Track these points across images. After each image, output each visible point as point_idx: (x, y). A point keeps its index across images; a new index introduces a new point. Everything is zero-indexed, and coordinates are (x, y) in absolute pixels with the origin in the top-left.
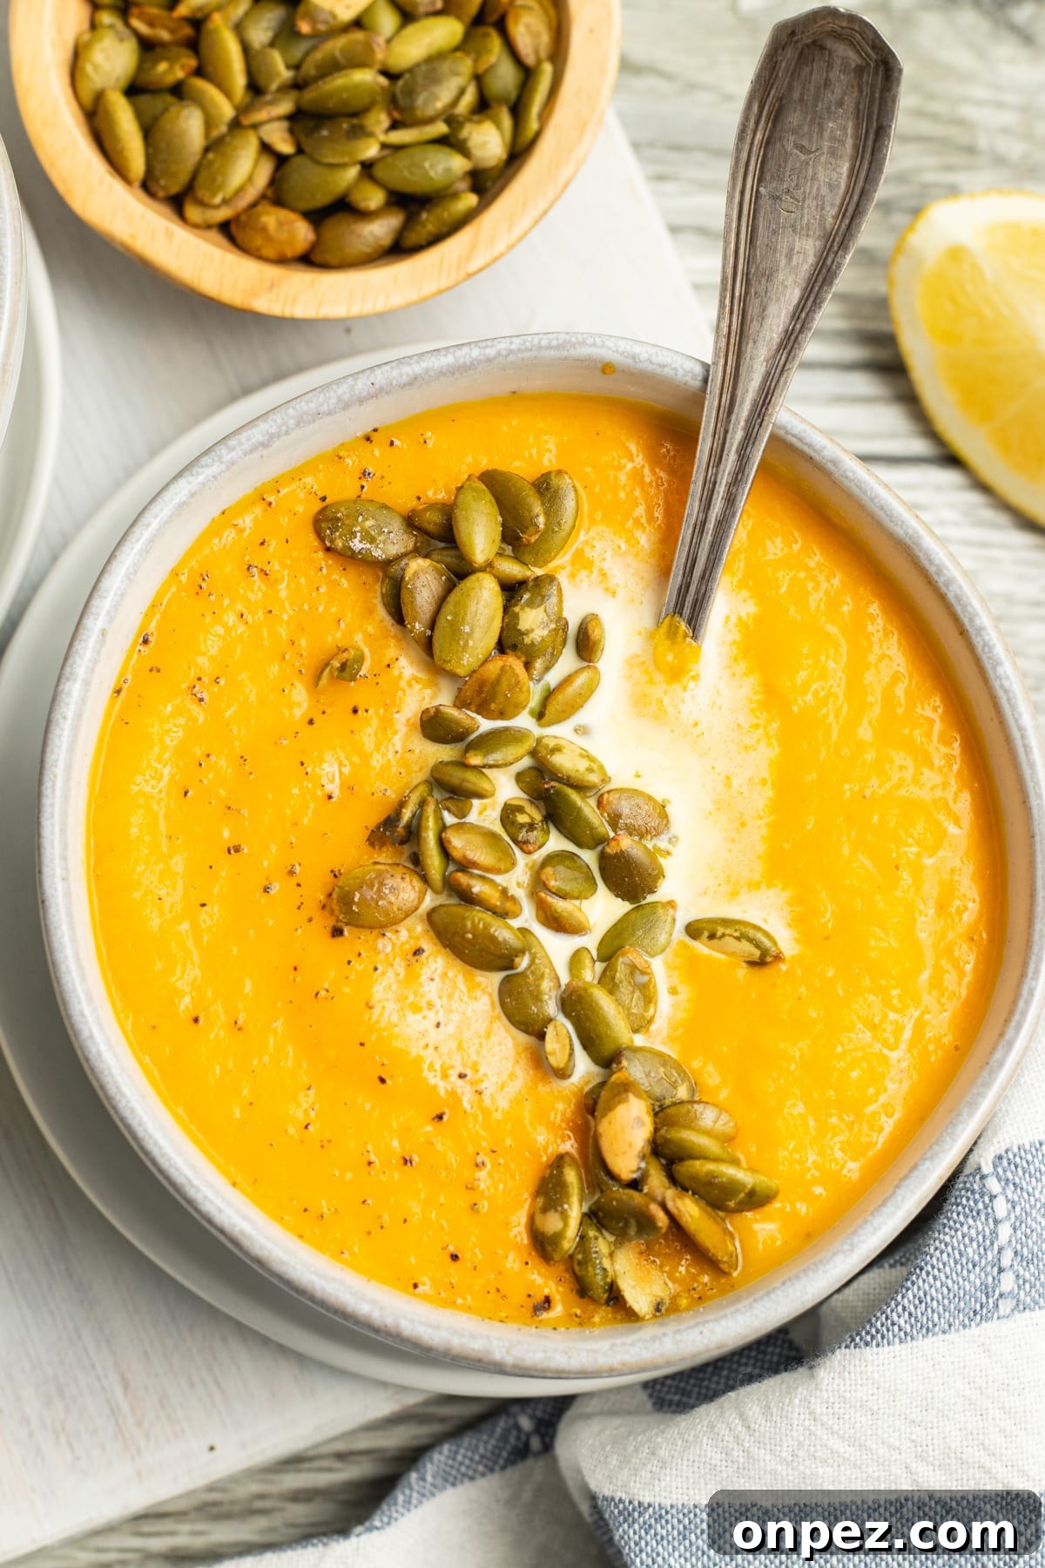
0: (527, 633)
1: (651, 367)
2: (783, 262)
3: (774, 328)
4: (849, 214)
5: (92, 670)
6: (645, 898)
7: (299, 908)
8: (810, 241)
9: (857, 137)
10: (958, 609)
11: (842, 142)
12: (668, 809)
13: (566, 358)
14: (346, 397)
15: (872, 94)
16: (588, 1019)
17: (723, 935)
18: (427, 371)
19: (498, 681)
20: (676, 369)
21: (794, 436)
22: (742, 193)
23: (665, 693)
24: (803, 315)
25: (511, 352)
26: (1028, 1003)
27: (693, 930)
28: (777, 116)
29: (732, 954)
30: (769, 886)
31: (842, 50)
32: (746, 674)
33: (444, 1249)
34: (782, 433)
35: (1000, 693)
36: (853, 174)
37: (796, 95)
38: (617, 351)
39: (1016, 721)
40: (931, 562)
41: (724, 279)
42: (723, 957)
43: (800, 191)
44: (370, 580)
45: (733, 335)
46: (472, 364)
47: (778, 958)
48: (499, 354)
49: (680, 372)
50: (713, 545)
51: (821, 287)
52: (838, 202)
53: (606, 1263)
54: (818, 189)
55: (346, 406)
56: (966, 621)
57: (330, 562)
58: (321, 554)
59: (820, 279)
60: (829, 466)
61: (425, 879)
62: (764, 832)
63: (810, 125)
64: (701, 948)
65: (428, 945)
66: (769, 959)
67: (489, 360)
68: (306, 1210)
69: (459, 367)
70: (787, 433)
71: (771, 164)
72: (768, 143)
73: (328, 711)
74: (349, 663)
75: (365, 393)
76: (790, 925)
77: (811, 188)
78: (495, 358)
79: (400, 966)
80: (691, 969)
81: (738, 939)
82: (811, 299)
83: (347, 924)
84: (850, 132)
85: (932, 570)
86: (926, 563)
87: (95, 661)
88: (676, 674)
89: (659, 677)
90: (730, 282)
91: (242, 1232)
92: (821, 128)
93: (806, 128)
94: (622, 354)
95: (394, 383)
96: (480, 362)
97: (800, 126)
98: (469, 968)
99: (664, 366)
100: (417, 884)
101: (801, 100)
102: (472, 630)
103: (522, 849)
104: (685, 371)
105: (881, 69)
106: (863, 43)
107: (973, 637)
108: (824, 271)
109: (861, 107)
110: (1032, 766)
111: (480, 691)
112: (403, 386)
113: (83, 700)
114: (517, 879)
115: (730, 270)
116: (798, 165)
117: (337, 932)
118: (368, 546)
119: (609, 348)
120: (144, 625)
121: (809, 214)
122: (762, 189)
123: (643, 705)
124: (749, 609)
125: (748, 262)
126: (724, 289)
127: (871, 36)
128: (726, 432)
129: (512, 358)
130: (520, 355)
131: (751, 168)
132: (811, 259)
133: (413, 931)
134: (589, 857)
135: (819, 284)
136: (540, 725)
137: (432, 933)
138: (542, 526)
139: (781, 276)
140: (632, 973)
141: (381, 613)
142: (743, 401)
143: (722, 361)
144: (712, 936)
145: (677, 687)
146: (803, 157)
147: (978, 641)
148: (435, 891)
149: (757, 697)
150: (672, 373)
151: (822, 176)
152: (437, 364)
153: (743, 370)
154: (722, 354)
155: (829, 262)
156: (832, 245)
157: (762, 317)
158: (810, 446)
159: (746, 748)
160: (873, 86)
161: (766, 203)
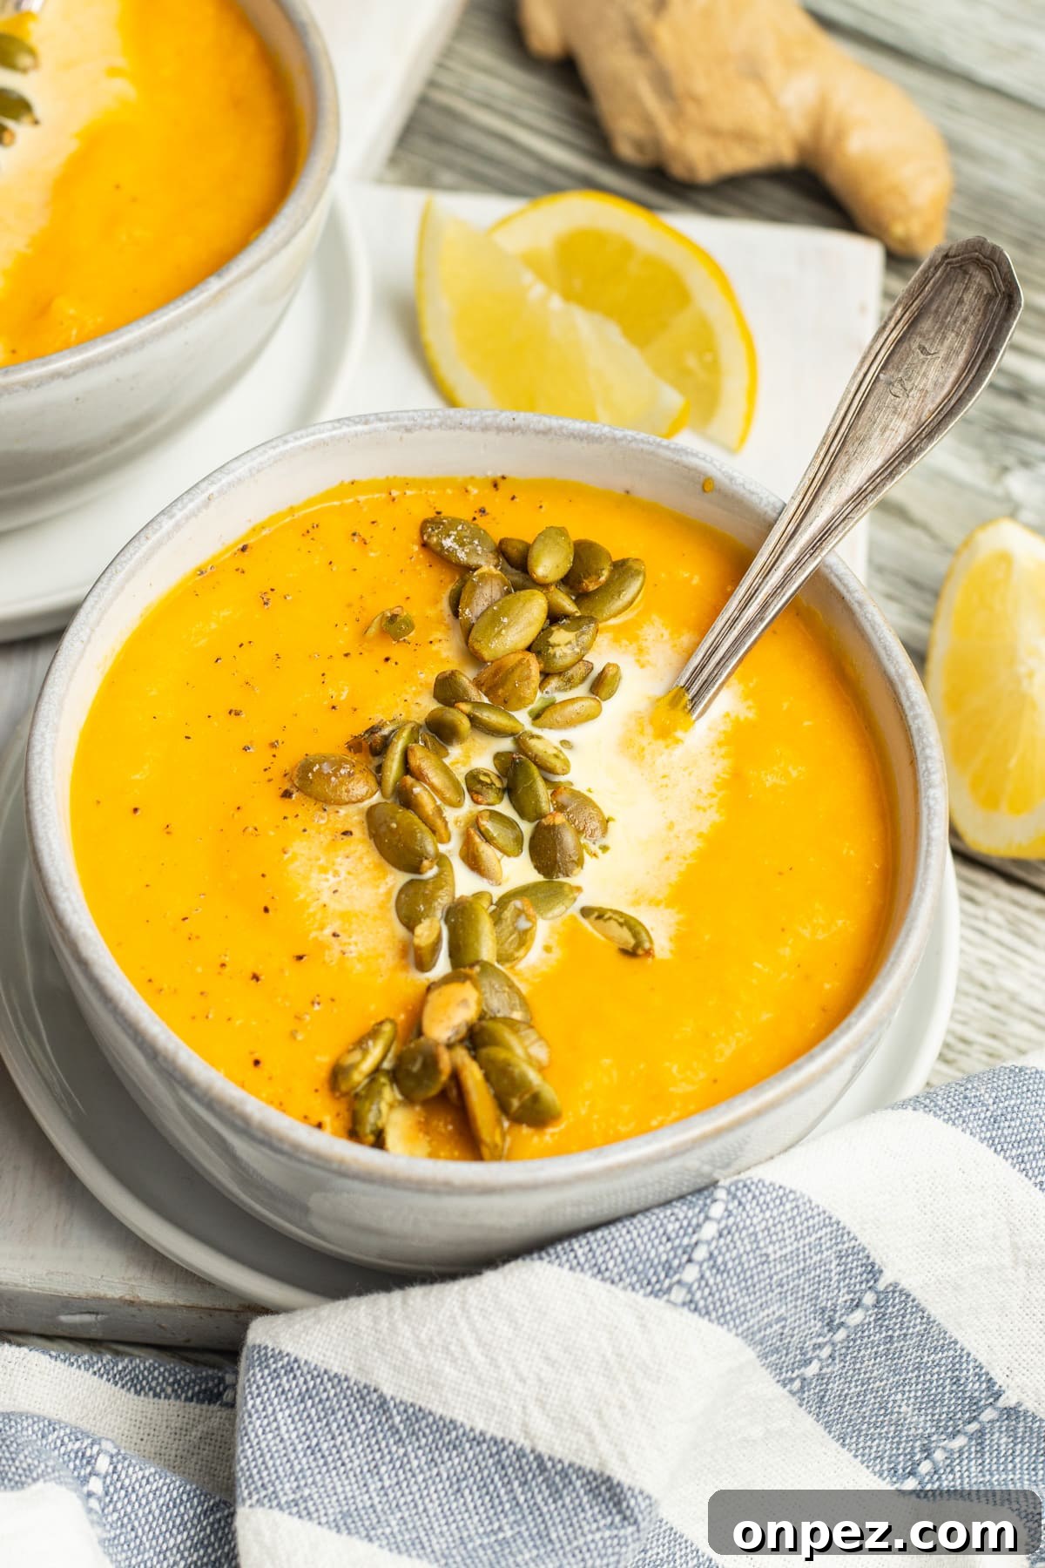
0: (553, 646)
1: (742, 491)
2: (877, 433)
3: (851, 483)
4: (943, 413)
5: (187, 518)
6: (558, 877)
7: (265, 770)
8: (904, 424)
9: (971, 354)
10: (916, 739)
11: (958, 354)
12: (610, 824)
13: (677, 463)
14: (489, 420)
15: (994, 320)
16: (463, 928)
17: (610, 918)
18: (561, 428)
19: (513, 670)
20: (761, 499)
21: (837, 576)
22: (865, 375)
23: (650, 744)
24: (878, 480)
25: (634, 439)
26: (843, 1033)
27: (586, 912)
28: (914, 323)
29: (610, 939)
30: (668, 906)
31: (979, 277)
32: (722, 756)
33: (252, 1053)
34: (827, 571)
35: (924, 810)
36: (958, 382)
37: (934, 307)
38: (720, 470)
39: (928, 831)
40: (908, 698)
41: (826, 436)
42: (602, 938)
43: (910, 384)
44: (448, 579)
45: (816, 480)
46: (600, 437)
47: (649, 953)
48: (625, 437)
49: (764, 502)
50: (736, 640)
51: (900, 463)
52: (938, 400)
53: (384, 1107)
54: (925, 385)
55: (485, 429)
56: (918, 749)
57: (421, 556)
58: (416, 548)
59: (903, 456)
60: (856, 607)
61: (380, 783)
62: (682, 869)
63: (936, 333)
64: (586, 924)
65: (360, 833)
66: (640, 952)
67: (615, 440)
68: (150, 981)
69: (589, 435)
70: (832, 571)
71: (896, 358)
72: (899, 341)
73: (366, 654)
74: (399, 619)
75: (504, 424)
76: (671, 940)
77: (920, 382)
78: (621, 439)
79: (326, 839)
80: (571, 938)
81: (621, 925)
82: (889, 470)
83: (299, 789)
84: (966, 347)
85: (906, 704)
86: (903, 699)
87: (194, 514)
88: (664, 733)
89: (649, 730)
90: (829, 440)
91: (84, 935)
92: (944, 338)
93: (932, 334)
94: (723, 473)
95: (532, 426)
96: (607, 438)
97: (929, 332)
98: (383, 860)
99: (753, 493)
100: (373, 783)
101: (936, 311)
102: (509, 623)
103: (472, 798)
104: (769, 502)
105: (1006, 301)
106: (998, 275)
107: (919, 763)
108: (908, 451)
109: (981, 330)
110: (927, 867)
111: (495, 674)
112: (538, 432)
113: (169, 535)
114: (457, 816)
115: (833, 430)
116: (916, 361)
117: (287, 794)
118: (457, 547)
119: (715, 466)
120: (248, 536)
121: (913, 400)
122: (882, 376)
123: (629, 747)
124: (746, 713)
125: (850, 428)
126: (823, 443)
127: (1006, 270)
128: (782, 552)
129: (633, 445)
130: (641, 446)
131: (879, 358)
132: (900, 439)
133: (351, 816)
134: (526, 828)
135: (900, 459)
136: (533, 724)
137: (365, 825)
138: (603, 579)
139: (872, 442)
140: (518, 916)
141: (445, 605)
142: (805, 530)
143: (800, 498)
144: (599, 917)
145: (661, 743)
146: (922, 356)
147: (922, 767)
148: (383, 795)
149: (726, 776)
150: (757, 501)
151: (932, 374)
152: (571, 426)
153: (814, 508)
154: (802, 493)
155: (914, 446)
156: (921, 433)
157: (845, 470)
158: (845, 586)
159: (698, 808)
160: (996, 315)
161: (880, 387)
